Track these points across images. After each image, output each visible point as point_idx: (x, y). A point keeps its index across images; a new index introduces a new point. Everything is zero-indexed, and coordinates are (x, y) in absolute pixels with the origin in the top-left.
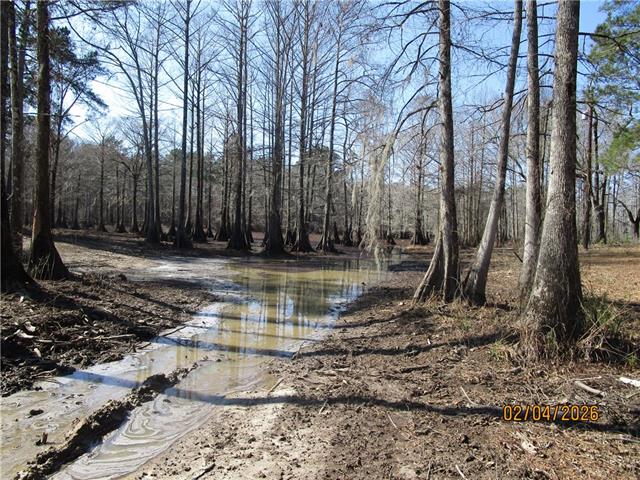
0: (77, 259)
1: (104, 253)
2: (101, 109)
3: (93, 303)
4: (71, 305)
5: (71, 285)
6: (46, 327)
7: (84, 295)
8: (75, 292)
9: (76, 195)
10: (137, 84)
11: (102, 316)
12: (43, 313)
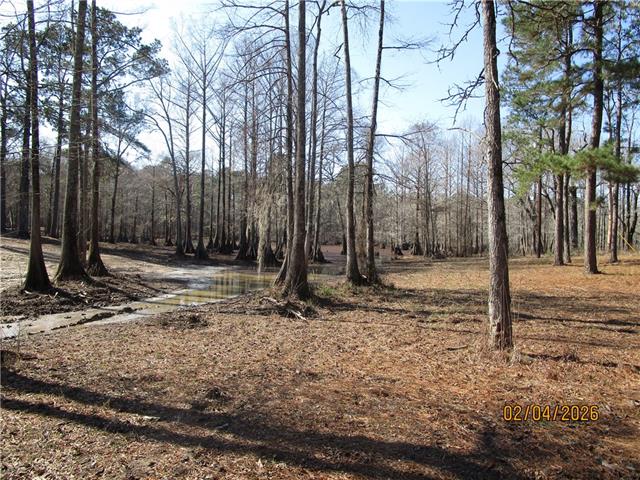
0: (121, 267)
1: (141, 263)
2: (146, 154)
3: (115, 286)
4: (103, 286)
5: (107, 278)
6: (91, 294)
7: (112, 283)
8: (109, 282)
9: (134, 214)
10: (168, 137)
11: (116, 291)
12: (91, 288)
